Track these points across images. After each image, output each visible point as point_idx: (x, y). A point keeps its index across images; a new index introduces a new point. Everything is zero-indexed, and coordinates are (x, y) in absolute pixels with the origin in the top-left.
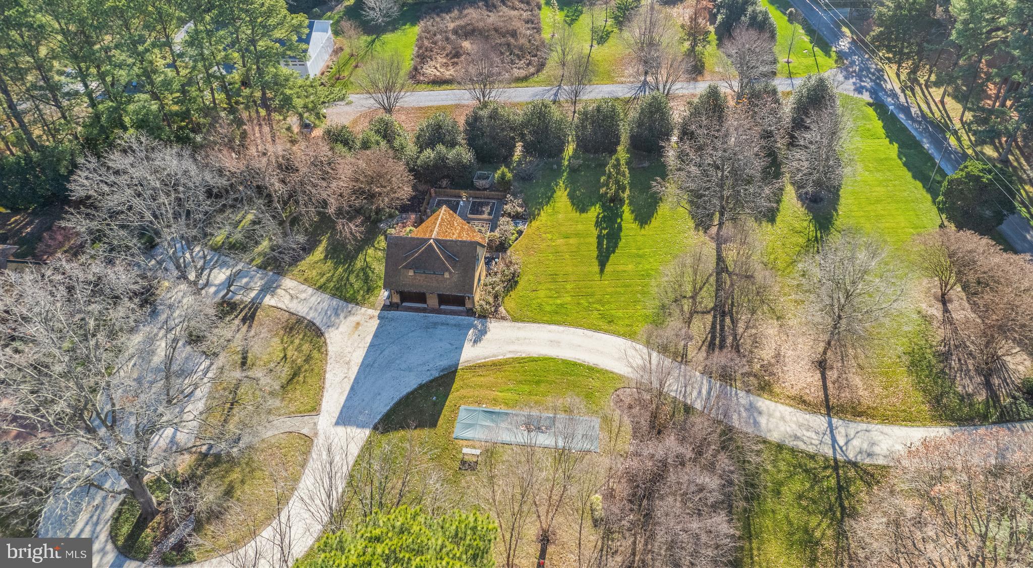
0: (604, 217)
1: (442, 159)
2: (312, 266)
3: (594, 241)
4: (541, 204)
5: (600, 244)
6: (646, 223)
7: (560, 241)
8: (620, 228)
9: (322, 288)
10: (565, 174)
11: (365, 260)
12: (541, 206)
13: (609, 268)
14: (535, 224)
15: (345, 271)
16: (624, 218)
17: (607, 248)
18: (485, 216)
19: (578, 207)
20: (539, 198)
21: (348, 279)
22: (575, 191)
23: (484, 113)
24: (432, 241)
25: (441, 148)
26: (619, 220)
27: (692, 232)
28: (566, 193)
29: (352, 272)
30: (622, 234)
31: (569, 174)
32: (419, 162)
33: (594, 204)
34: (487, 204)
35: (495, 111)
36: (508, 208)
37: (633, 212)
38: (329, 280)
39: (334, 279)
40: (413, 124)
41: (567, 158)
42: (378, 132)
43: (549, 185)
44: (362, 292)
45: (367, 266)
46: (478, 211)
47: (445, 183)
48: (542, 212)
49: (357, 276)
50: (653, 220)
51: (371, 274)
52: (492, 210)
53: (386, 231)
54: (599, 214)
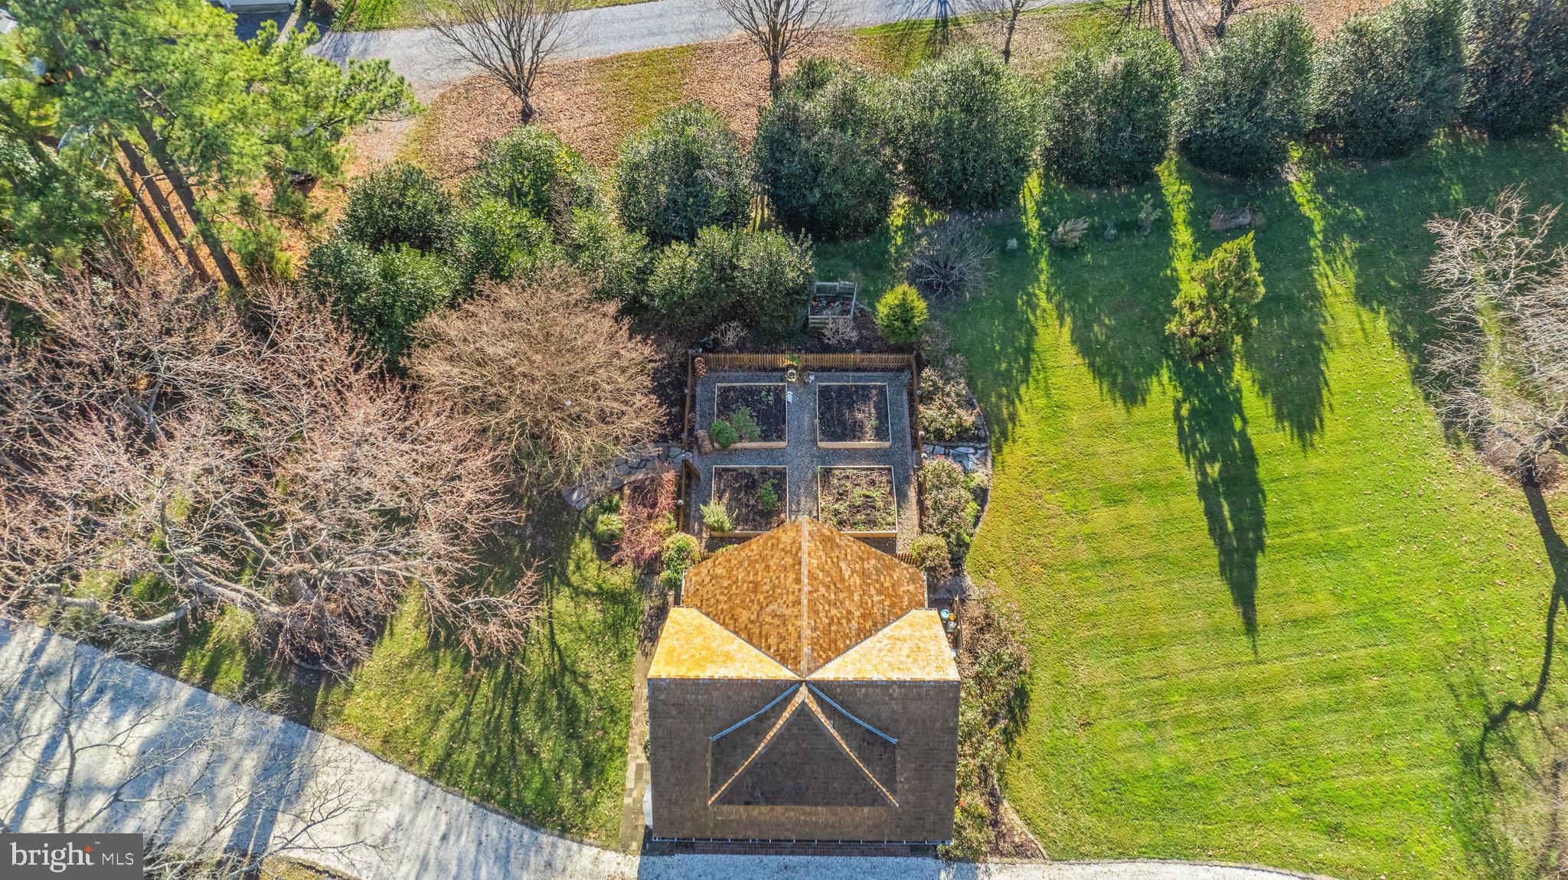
0: (1193, 411)
1: (723, 270)
2: (396, 681)
3: (1194, 505)
4: (1006, 377)
5: (1213, 515)
6: (1312, 428)
7: (1103, 517)
8: (1250, 457)
9: (441, 772)
10: (1043, 264)
11: (553, 643)
12: (1010, 385)
13: (1266, 612)
14: (1015, 454)
15: (500, 691)
16: (1248, 413)
17: (1240, 529)
18: (869, 443)
19: (1113, 384)
20: (997, 356)
21: (515, 728)
22: (1088, 327)
23: (818, 106)
24: (803, 695)
25: (712, 236)
26: (1238, 425)
27: (1442, 452)
28: (1066, 332)
29: (521, 694)
30: (1262, 473)
31: (1052, 263)
32: (654, 285)
33: (1152, 370)
34: (863, 393)
35: (848, 100)
36: (931, 413)
37: (1264, 390)
38: (459, 737)
39: (476, 731)
40: (589, 117)
41: (1031, 207)
42: (515, 195)
43: (1010, 309)
44: (568, 779)
45: (564, 668)
46: (842, 423)
47: (732, 334)
48: (1020, 409)
49: (542, 710)
50: (1326, 414)
51: (581, 700)
52: (882, 416)
53: (593, 522)
54: (1178, 405)
